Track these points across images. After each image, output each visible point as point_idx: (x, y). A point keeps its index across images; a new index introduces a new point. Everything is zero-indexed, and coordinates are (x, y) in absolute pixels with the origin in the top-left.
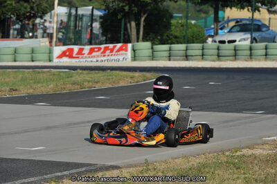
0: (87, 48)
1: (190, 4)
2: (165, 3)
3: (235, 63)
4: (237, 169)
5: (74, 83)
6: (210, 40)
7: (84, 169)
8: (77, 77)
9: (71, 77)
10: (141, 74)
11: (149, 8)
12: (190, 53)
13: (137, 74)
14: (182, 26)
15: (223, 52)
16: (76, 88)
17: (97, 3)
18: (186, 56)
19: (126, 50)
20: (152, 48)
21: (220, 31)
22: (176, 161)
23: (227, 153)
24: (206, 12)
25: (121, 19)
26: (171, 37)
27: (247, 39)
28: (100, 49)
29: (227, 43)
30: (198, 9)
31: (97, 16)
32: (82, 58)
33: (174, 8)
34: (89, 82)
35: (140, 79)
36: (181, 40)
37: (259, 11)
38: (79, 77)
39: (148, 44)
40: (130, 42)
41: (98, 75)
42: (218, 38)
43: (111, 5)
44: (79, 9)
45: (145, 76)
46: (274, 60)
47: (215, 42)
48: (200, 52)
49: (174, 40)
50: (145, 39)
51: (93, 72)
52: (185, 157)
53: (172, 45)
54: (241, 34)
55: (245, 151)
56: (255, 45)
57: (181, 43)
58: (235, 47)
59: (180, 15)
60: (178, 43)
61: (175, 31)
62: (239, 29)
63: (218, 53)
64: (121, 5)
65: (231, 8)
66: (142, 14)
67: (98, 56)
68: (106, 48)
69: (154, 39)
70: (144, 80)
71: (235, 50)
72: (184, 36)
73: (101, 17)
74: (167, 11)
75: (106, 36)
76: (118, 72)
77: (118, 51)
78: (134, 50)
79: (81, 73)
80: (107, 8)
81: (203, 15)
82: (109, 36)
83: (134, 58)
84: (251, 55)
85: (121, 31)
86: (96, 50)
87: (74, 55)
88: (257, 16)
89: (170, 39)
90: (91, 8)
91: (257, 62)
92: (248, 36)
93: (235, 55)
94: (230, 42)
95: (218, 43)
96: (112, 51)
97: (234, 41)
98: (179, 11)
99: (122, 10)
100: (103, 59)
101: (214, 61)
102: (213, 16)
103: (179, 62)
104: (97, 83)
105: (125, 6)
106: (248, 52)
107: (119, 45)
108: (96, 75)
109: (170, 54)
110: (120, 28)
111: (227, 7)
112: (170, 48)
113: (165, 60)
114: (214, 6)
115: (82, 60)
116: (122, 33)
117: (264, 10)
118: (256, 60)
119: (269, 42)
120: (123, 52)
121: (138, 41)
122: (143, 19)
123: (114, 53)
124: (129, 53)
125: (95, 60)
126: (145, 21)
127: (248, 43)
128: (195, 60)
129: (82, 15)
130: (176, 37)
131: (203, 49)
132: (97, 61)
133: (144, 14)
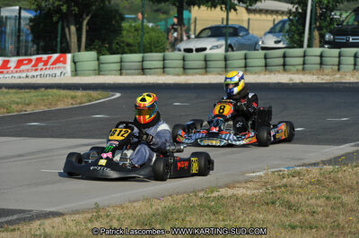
0: (13, 61)
1: (146, 2)
2: (112, 2)
3: (205, 76)
4: (214, 214)
7: (15, 217)
8: (2, 97)
10: (85, 93)
11: (93, 8)
12: (147, 65)
13: (79, 93)
14: (136, 30)
15: (189, 64)
16: (2, 112)
17: (24, 3)
18: (143, 69)
19: (64, 62)
20: (98, 59)
22: (135, 204)
23: (201, 194)
24: (166, 13)
25: (57, 22)
26: (122, 44)
27: (221, 46)
28: (30, 61)
29: (194, 49)
30: (155, 8)
31: (25, 18)
32: (7, 72)
33: (125, 7)
34: (18, 103)
35: (85, 99)
36: (136, 48)
37: (235, 10)
38: (4, 97)
39: (93, 54)
40: (69, 52)
41: (30, 94)
42: (183, 46)
43: (43, 4)
44: (2, 9)
45: (90, 96)
46: (255, 73)
47: (180, 50)
48: (160, 64)
49: (126, 48)
50: (88, 48)
51: (23, 91)
52: (147, 199)
53: (125, 55)
54: (213, 39)
55: (223, 191)
56: (230, 53)
57: (135, 53)
59: (133, 16)
60: (131, 53)
61: (127, 37)
62: (210, 34)
63: (184, 65)
64: (57, 3)
65: (199, 7)
66: (84, 15)
67: (28, 70)
68: (39, 60)
69: (100, 47)
70: (90, 102)
71: (205, 61)
72: (139, 43)
73: (31, 20)
74: (117, 11)
75: (38, 44)
76: (54, 91)
77: (54, 63)
78: (74, 62)
79: (7, 93)
80: (39, 8)
81: (162, 16)
82: (41, 44)
83: (75, 72)
84: (226, 67)
85: (57, 37)
86: (25, 62)
89: (122, 47)
90: (17, 8)
92: (222, 42)
93: (206, 68)
94: (198, 50)
95: (182, 52)
96: (46, 63)
97: (204, 49)
98: (131, 10)
99: (58, 10)
100: (35, 73)
101: (178, 75)
103: (134, 77)
104: (28, 105)
105: (62, 5)
106: (223, 63)
107: (55, 56)
108: (26, 95)
109: (121, 66)
110: (57, 34)
111: (194, 5)
112: (121, 58)
113: (115, 75)
114: (177, 4)
115: (7, 76)
116: (59, 39)
117: (241, 9)
119: (249, 50)
120: (61, 65)
121: (79, 51)
122: (85, 22)
123: (48, 66)
124: (69, 66)
125: (24, 75)
126: (88, 24)
127: (222, 51)
128: (155, 74)
129: (6, 17)
130: (128, 45)
131: (164, 60)
132: (27, 77)
133: (87, 16)
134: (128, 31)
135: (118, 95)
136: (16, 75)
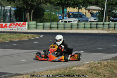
0: (8, 24)
1: (52, 6)
2: (41, 5)
3: (71, 31)
5: (3, 39)
6: (60, 21)
7: (7, 75)
8: (4, 36)
9: (2, 36)
10: (31, 35)
11: (35, 7)
12: (52, 26)
13: (30, 35)
14: (49, 15)
15: (66, 26)
16: (4, 41)
17: (13, 5)
18: (51, 28)
19: (25, 25)
20: (36, 24)
21: (65, 17)
22: (47, 72)
23: (68, 69)
24: (59, 9)
25: (23, 12)
26: (44, 19)
27: (76, 21)
28: (14, 24)
29: (68, 22)
30: (55, 8)
31: (13, 10)
32: (6, 28)
33: (45, 7)
34: (9, 38)
35: (31, 37)
36: (49, 21)
37: (81, 9)
38: (5, 36)
39: (35, 22)
40: (27, 22)
41: (14, 35)
42: (64, 20)
43: (19, 6)
44: (5, 7)
45: (33, 36)
46: (87, 30)
47: (63, 22)
48: (56, 26)
49: (45, 21)
50: (33, 20)
51: (11, 34)
52: (51, 70)
53: (45, 23)
54: (74, 18)
55: (75, 68)
56: (79, 23)
57: (49, 22)
58: (71, 24)
59: (48, 10)
60: (47, 22)
61: (46, 17)
62: (73, 16)
63: (64, 27)
64: (23, 5)
65: (69, 8)
66: (32, 10)
67: (13, 27)
68: (17, 24)
69: (37, 20)
70: (33, 38)
71: (71, 25)
72: (50, 19)
73: (14, 11)
74: (43, 8)
75: (17, 19)
76: (22, 34)
77: (22, 25)
78: (28, 25)
79: (6, 34)
80: (17, 7)
81: (57, 10)
82: (18, 19)
83: (29, 28)
84: (78, 27)
86: (12, 24)
87: (3, 27)
88: (80, 11)
89: (44, 20)
90: (10, 7)
91: (81, 31)
92: (77, 19)
93: (71, 28)
94: (69, 22)
95: (64, 22)
96: (19, 25)
97: (71, 22)
98: (48, 8)
99: (23, 8)
100: (15, 28)
101: (62, 30)
102: (62, 11)
103: (48, 30)
104: (13, 38)
105: (25, 6)
106: (77, 26)
107: (22, 23)
108: (12, 35)
109: (44, 27)
110: (23, 15)
111: (68, 7)
112: (44, 24)
113: (42, 29)
114: (62, 6)
116: (23, 17)
117: (83, 9)
118: (80, 29)
119: (85, 22)
121: (30, 21)
122: (32, 12)
123: (20, 26)
124: (26, 26)
126: (33, 12)
127: (76, 22)
128: (54, 29)
129: (7, 10)
130: (46, 20)
131: (58, 25)
132: (13, 29)
133: (33, 10)
134: (46, 15)
135: (42, 36)
136: (9, 29)
